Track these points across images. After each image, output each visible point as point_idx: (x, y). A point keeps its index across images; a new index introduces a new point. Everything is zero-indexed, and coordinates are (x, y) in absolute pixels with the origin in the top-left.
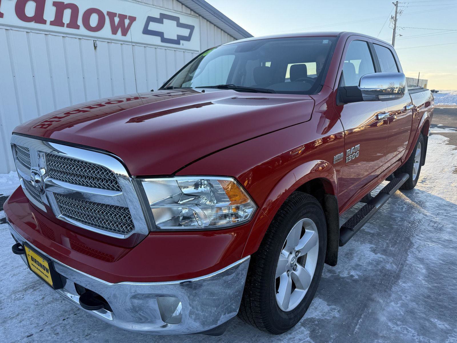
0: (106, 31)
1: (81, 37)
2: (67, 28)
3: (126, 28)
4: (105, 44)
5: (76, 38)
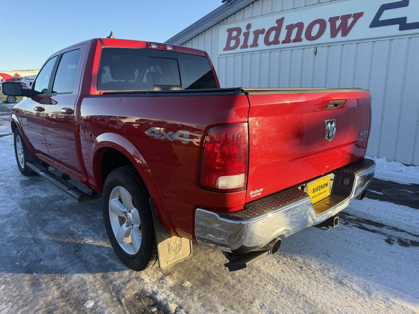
0: (326, 36)
1: (304, 47)
2: (293, 43)
3: (348, 28)
4: (325, 48)
5: (300, 49)
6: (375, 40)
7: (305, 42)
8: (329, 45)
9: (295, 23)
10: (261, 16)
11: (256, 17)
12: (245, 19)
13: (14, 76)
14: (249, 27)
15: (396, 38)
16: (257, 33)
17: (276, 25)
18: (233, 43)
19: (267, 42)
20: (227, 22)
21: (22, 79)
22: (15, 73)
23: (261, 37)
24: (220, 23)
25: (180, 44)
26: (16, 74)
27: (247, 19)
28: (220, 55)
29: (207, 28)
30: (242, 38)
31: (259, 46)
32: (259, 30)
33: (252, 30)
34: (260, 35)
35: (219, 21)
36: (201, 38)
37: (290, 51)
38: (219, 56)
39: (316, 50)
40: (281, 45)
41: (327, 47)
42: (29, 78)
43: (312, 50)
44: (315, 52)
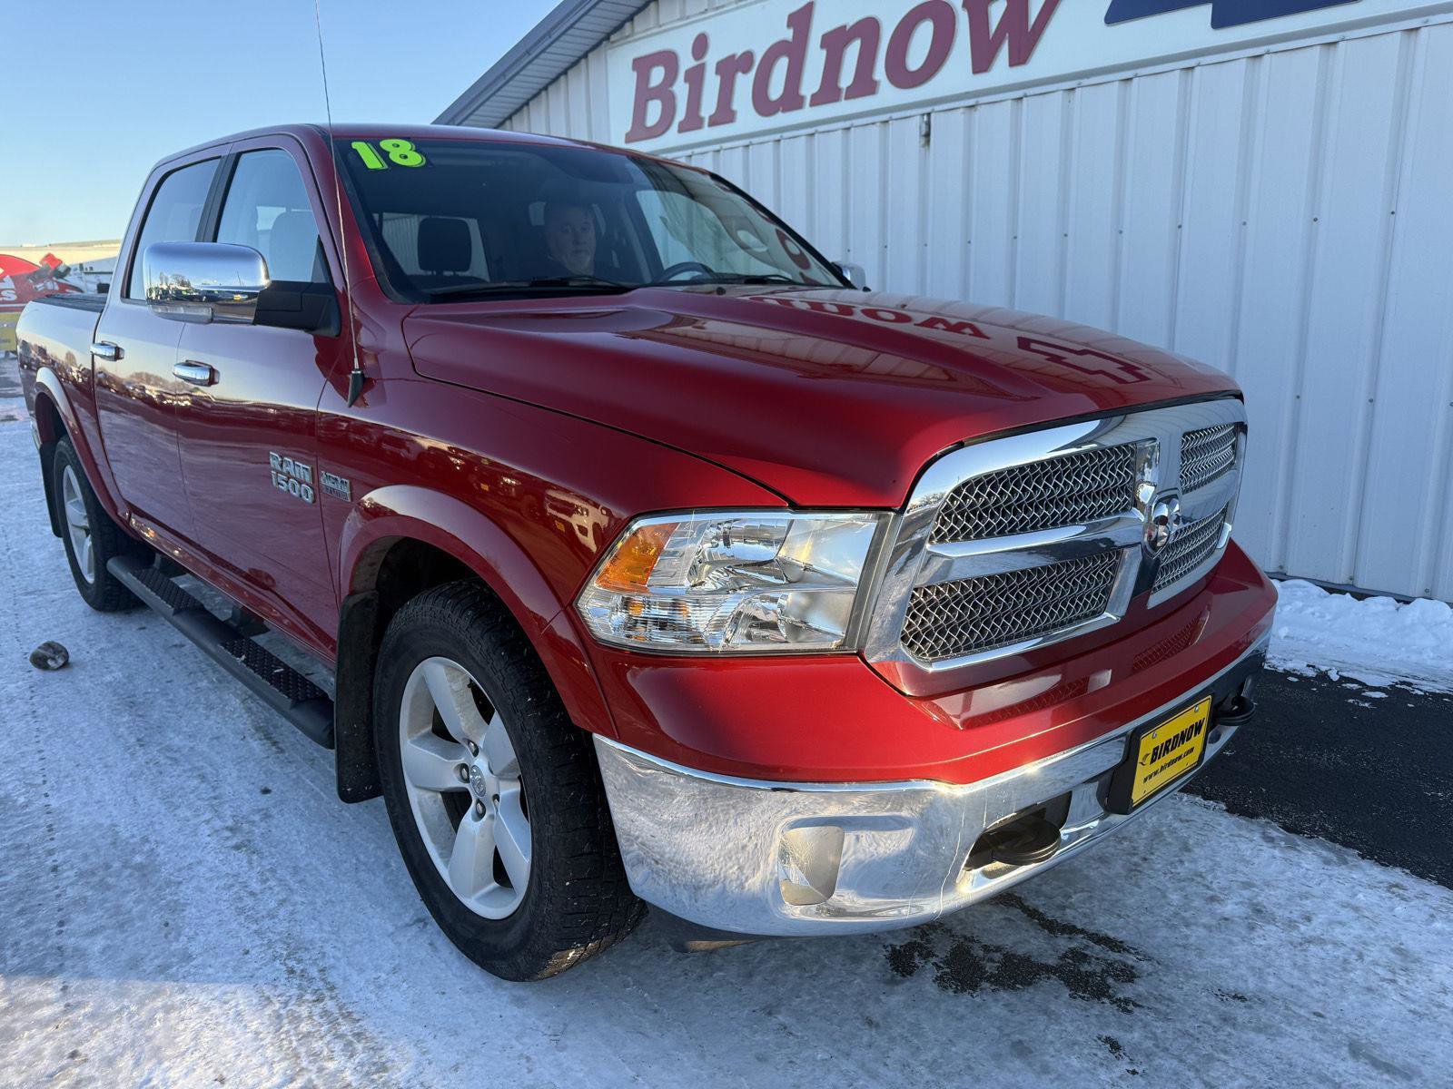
0: (958, 69)
1: (886, 116)
2: (847, 101)
3: (1032, 30)
4: (959, 116)
5: (873, 124)
6: (1127, 72)
7: (888, 94)
8: (971, 102)
9: (850, 21)
11: (723, 6)
12: (688, 18)
13: (40, 263)
14: (701, 45)
15: (1204, 60)
16: (729, 69)
17: (788, 34)
18: (654, 110)
19: (763, 105)
20: (633, 33)
21: (71, 272)
22: (43, 254)
23: (744, 84)
24: (613, 38)
25: (495, 125)
26: (50, 258)
27: (693, 19)
29: (573, 59)
30: (681, 89)
31: (739, 117)
32: (733, 56)
33: (712, 59)
34: (740, 76)
35: (608, 30)
36: (556, 98)
37: (840, 132)
39: (928, 124)
40: (808, 113)
41: (964, 113)
42: (95, 270)
43: (914, 126)
44: (924, 131)
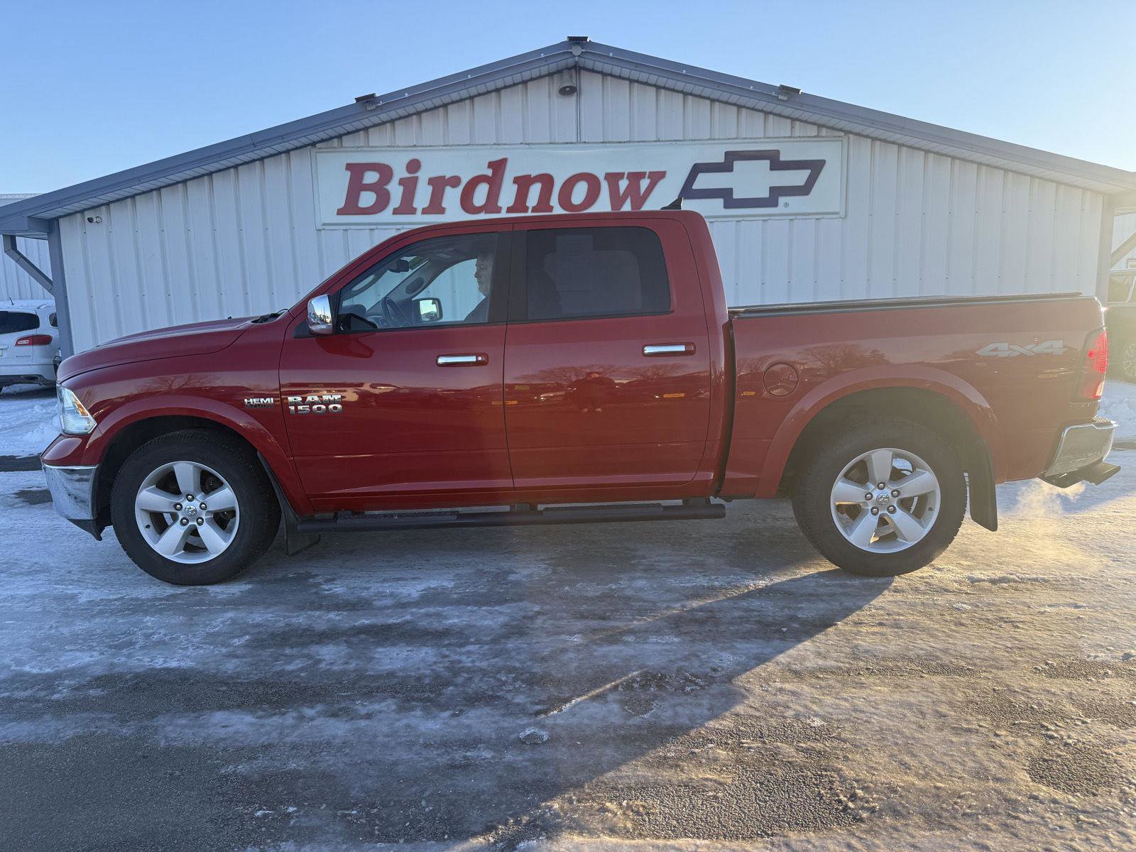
10: (444, 148)
11: (431, 146)
12: (399, 147)
20: (341, 146)
28: (324, 224)
33: (423, 176)
35: (317, 140)
38: (321, 227)
